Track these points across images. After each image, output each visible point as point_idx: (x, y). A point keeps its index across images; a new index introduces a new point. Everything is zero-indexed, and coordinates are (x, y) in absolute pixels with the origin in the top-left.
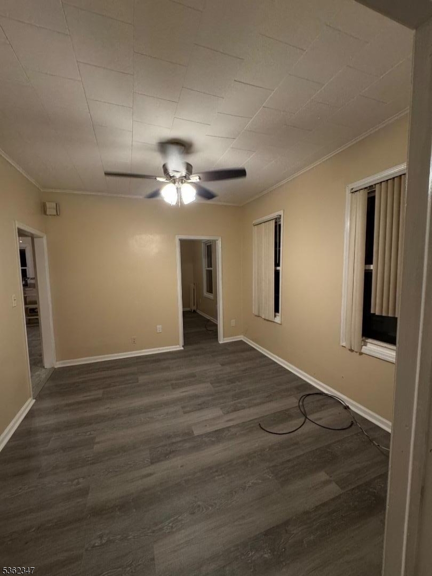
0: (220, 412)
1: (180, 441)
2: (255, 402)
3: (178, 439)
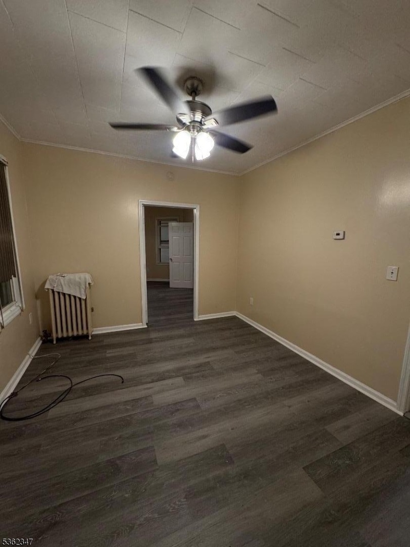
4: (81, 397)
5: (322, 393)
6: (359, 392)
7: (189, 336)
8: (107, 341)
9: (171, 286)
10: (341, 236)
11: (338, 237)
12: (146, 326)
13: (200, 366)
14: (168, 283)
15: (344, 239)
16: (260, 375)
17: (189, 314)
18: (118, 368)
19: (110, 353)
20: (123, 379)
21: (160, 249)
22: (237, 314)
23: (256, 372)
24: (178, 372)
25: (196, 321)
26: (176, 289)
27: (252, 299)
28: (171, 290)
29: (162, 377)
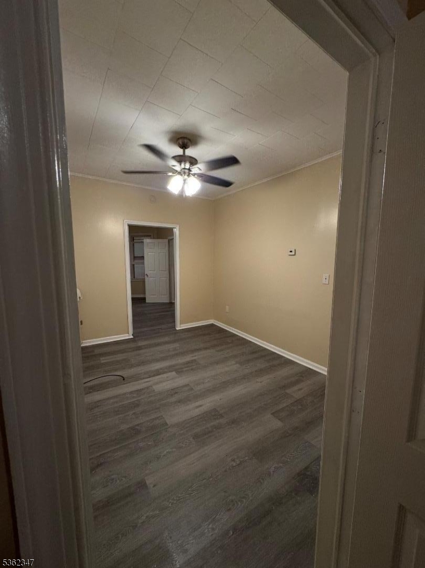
0: (154, 387)
1: (183, 368)
2: (115, 400)
3: (185, 369)
4: (90, 392)
5: (284, 372)
6: (310, 369)
7: (174, 342)
8: (97, 351)
9: (147, 301)
10: (293, 253)
11: (291, 253)
12: (132, 337)
13: (188, 362)
14: (144, 299)
15: (295, 255)
16: (238, 365)
17: (170, 325)
18: (116, 370)
19: (103, 360)
20: (123, 377)
21: (134, 265)
22: (215, 322)
23: (234, 363)
24: (170, 369)
25: (178, 330)
26: (154, 304)
27: (227, 307)
28: (147, 305)
29: (158, 373)
